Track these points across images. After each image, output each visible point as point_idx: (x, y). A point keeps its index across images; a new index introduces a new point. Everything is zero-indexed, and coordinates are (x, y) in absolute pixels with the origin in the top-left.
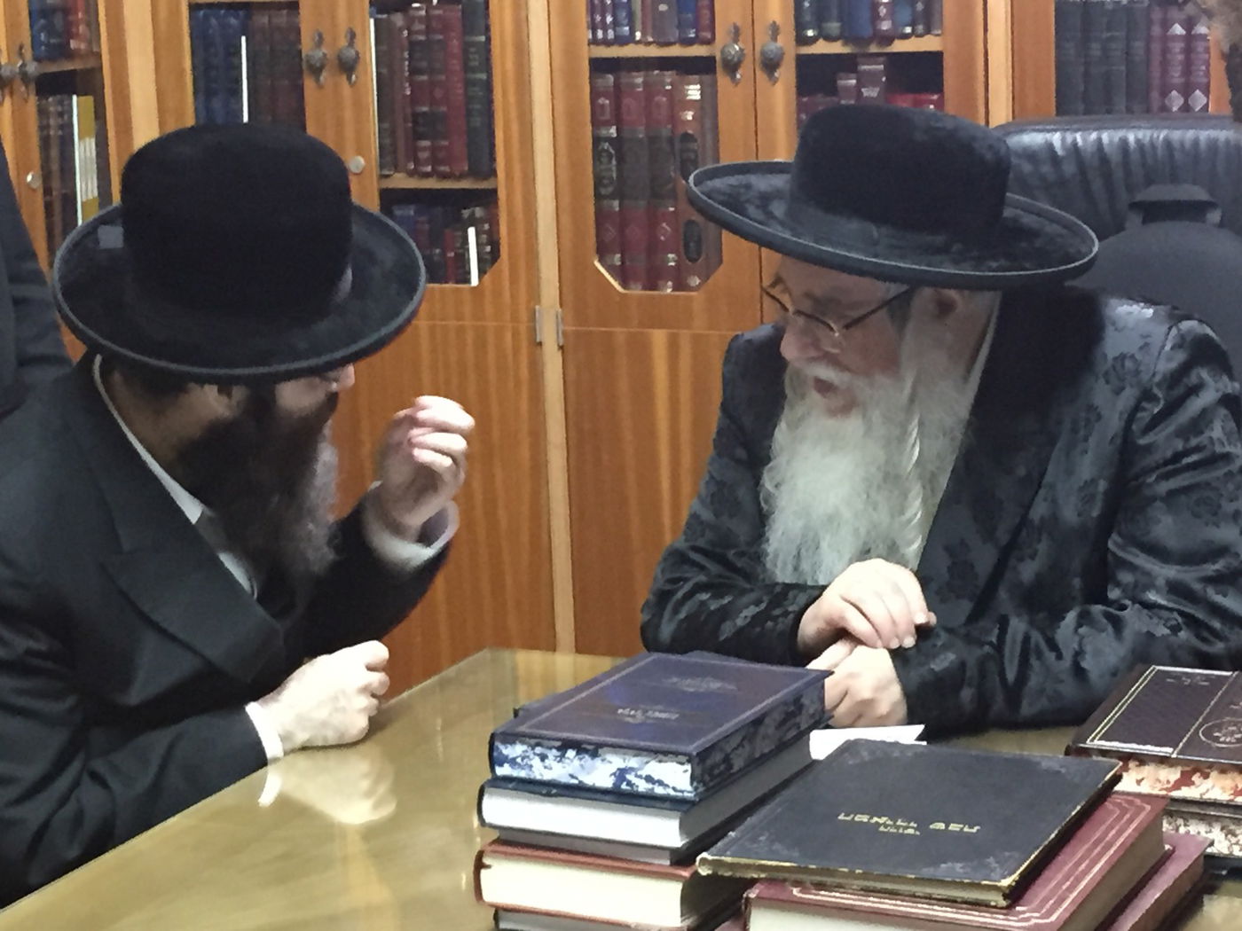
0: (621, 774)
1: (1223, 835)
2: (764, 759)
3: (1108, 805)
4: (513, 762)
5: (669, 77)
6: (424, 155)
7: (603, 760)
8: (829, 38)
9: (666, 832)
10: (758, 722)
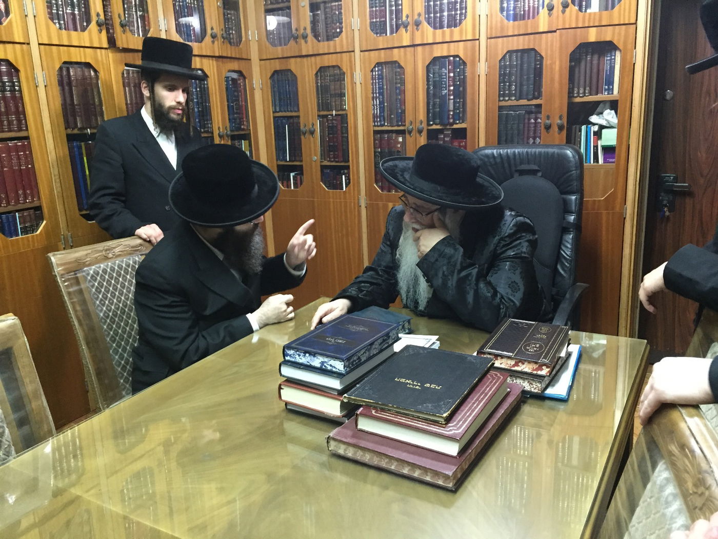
0: (322, 363)
1: (528, 384)
3: (491, 371)
4: (290, 356)
5: (394, 135)
6: (331, 156)
7: (317, 358)
8: (436, 124)
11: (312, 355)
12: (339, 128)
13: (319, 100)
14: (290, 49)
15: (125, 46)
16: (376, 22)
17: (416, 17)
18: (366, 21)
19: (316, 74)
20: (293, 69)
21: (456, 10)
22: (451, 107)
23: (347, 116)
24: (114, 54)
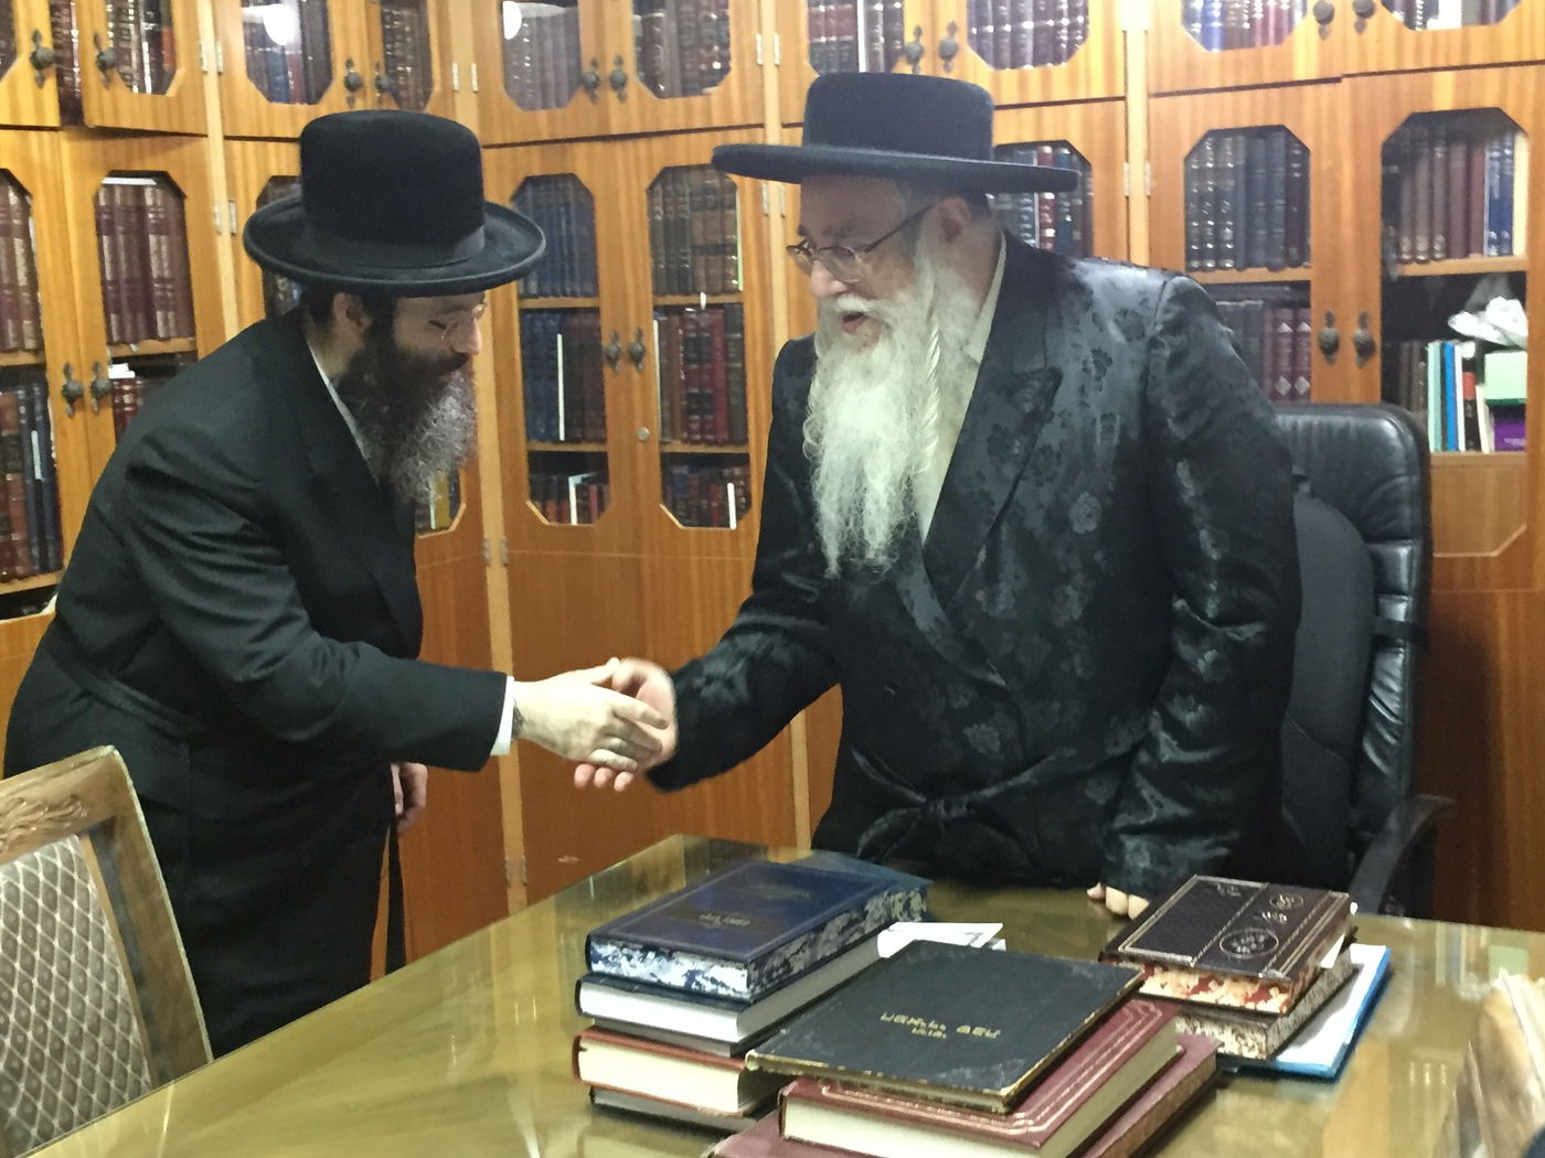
0: (691, 975)
1: (1234, 1037)
2: (826, 960)
3: (1129, 1006)
4: (606, 960)
6: (695, 427)
7: (677, 963)
9: (726, 1028)
11: (663, 954)
12: (720, 346)
13: (656, 263)
14: (577, 115)
15: (109, 123)
16: (828, 43)
17: (943, 35)
18: (798, 41)
19: (651, 188)
20: (583, 174)
21: (1059, 15)
23: (742, 310)
24: (76, 144)
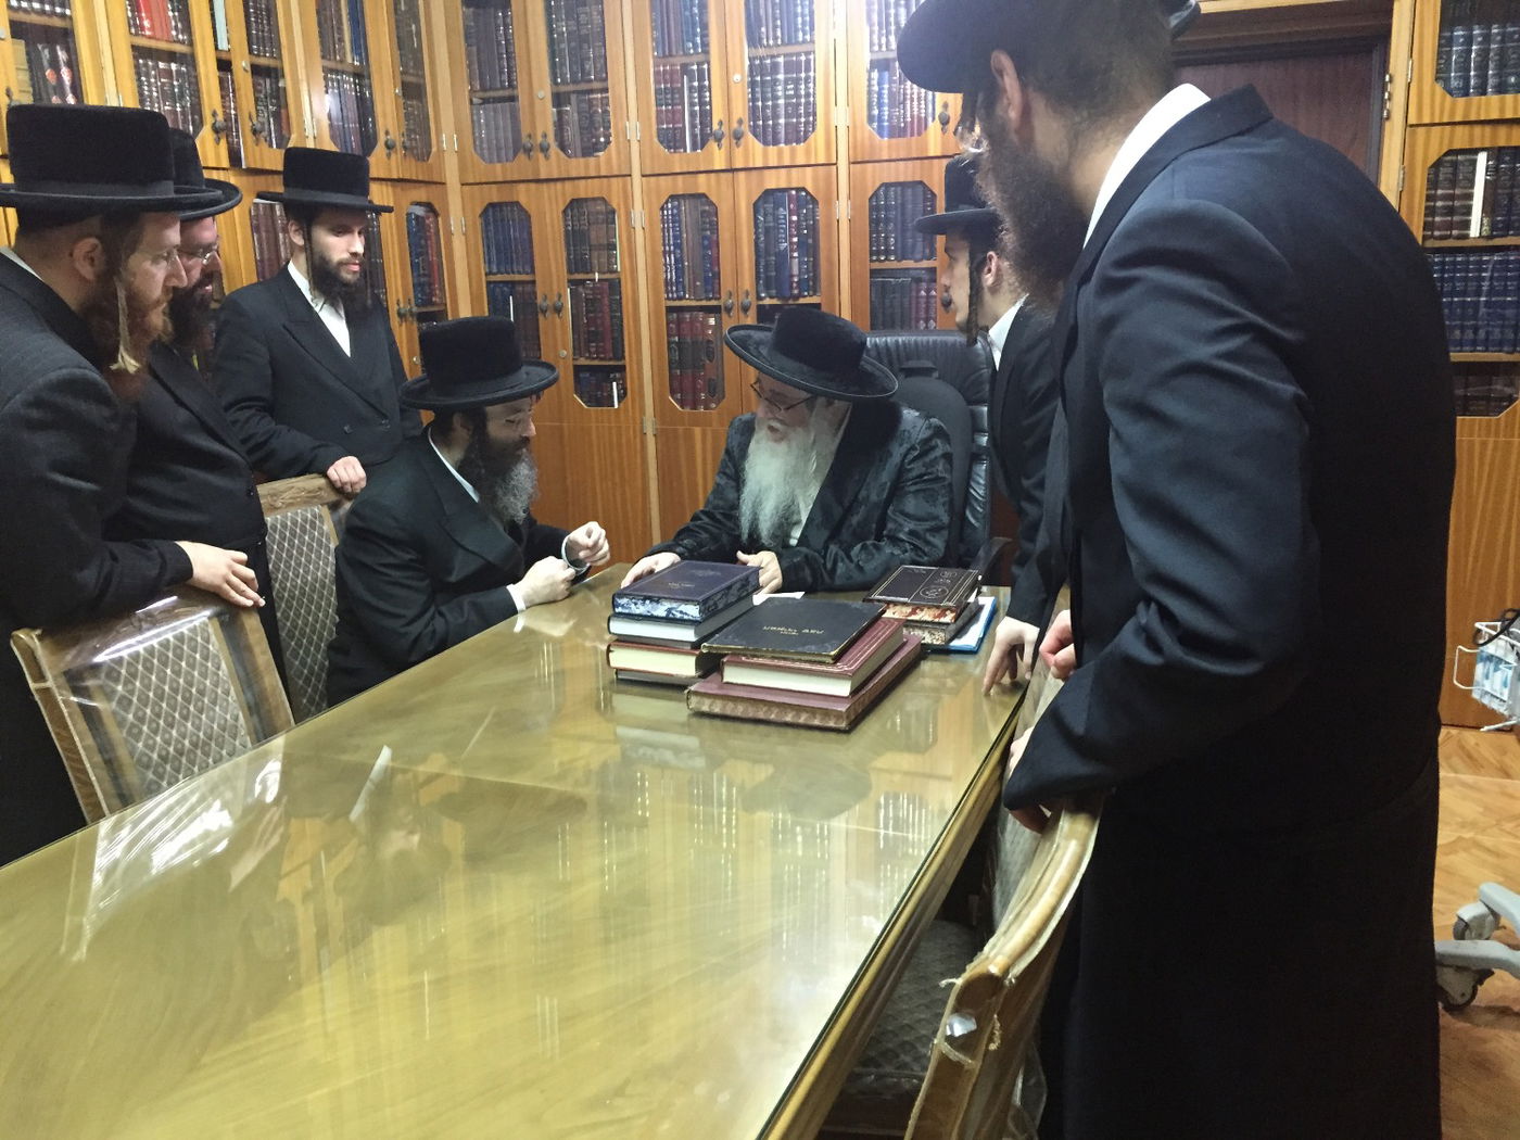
0: (669, 611)
1: (929, 635)
2: (732, 604)
3: (879, 622)
4: (623, 606)
5: (701, 315)
6: (593, 350)
7: (661, 605)
8: (771, 297)
9: (688, 635)
10: (729, 588)
11: (654, 601)
12: (606, 303)
13: (569, 255)
14: (519, 167)
16: (667, 128)
17: (735, 125)
18: (650, 126)
19: (564, 211)
20: (523, 200)
21: (799, 116)
22: (795, 271)
23: (620, 282)
24: (239, 178)
